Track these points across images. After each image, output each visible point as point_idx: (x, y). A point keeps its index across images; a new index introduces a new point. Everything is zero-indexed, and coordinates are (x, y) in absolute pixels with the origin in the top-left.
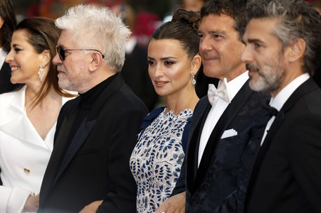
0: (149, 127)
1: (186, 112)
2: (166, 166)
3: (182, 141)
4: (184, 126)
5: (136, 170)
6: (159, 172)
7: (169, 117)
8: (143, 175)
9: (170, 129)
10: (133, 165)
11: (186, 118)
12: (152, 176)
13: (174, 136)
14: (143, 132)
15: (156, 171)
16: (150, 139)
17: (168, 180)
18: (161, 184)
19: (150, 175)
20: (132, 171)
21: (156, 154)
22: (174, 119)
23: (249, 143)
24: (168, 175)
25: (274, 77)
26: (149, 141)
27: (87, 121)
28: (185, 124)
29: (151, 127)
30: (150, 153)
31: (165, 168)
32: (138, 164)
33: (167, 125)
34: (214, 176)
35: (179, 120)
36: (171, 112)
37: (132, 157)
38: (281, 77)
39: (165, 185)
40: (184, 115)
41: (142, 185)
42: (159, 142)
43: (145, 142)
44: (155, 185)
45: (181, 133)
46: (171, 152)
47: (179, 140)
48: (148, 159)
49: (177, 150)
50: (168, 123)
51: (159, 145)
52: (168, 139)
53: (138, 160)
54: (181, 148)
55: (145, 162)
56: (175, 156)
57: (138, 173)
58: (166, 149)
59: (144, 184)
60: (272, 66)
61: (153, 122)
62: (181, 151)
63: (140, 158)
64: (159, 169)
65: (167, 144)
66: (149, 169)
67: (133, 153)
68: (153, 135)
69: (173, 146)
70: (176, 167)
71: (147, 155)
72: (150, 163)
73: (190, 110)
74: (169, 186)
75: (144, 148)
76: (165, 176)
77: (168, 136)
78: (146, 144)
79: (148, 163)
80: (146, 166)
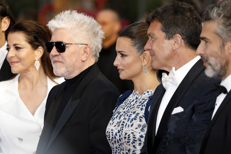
0: (121, 105)
1: (148, 92)
2: (132, 133)
3: (145, 114)
4: (146, 102)
5: (111, 138)
6: (127, 138)
7: (135, 96)
8: (115, 141)
9: (136, 106)
10: (108, 134)
11: (148, 96)
12: (122, 142)
13: (138, 111)
14: (116, 109)
15: (125, 138)
16: (121, 114)
17: (134, 144)
18: (128, 147)
19: (120, 141)
20: (108, 138)
21: (125, 124)
22: (139, 98)
23: (193, 117)
24: (134, 140)
25: (219, 66)
26: (121, 115)
27: (72, 101)
28: (147, 101)
29: (123, 104)
30: (121, 124)
31: (131, 135)
32: (112, 133)
33: (134, 102)
34: (167, 143)
35: (143, 98)
36: (137, 93)
37: (107, 128)
38: (224, 66)
39: (132, 149)
40: (147, 94)
41: (115, 149)
42: (127, 115)
43: (117, 116)
44: (124, 149)
45: (144, 108)
46: (136, 123)
47: (142, 113)
48: (119, 128)
49: (141, 121)
50: (135, 101)
51: (127, 117)
52: (134, 112)
53: (112, 130)
54: (144, 120)
55: (117, 131)
56: (139, 126)
57: (112, 140)
58: (132, 120)
59: (117, 148)
60: (216, 57)
61: (125, 101)
62: (144, 122)
63: (114, 128)
64: (127, 136)
65: (133, 116)
66: (120, 136)
67: (109, 125)
68: (124, 111)
69: (138, 118)
70: (140, 134)
71: (119, 125)
72: (121, 132)
73: (151, 90)
74: (135, 149)
75: (116, 121)
76: (131, 141)
77: (134, 111)
78: (118, 117)
79: (119, 132)
80: (118, 134)
